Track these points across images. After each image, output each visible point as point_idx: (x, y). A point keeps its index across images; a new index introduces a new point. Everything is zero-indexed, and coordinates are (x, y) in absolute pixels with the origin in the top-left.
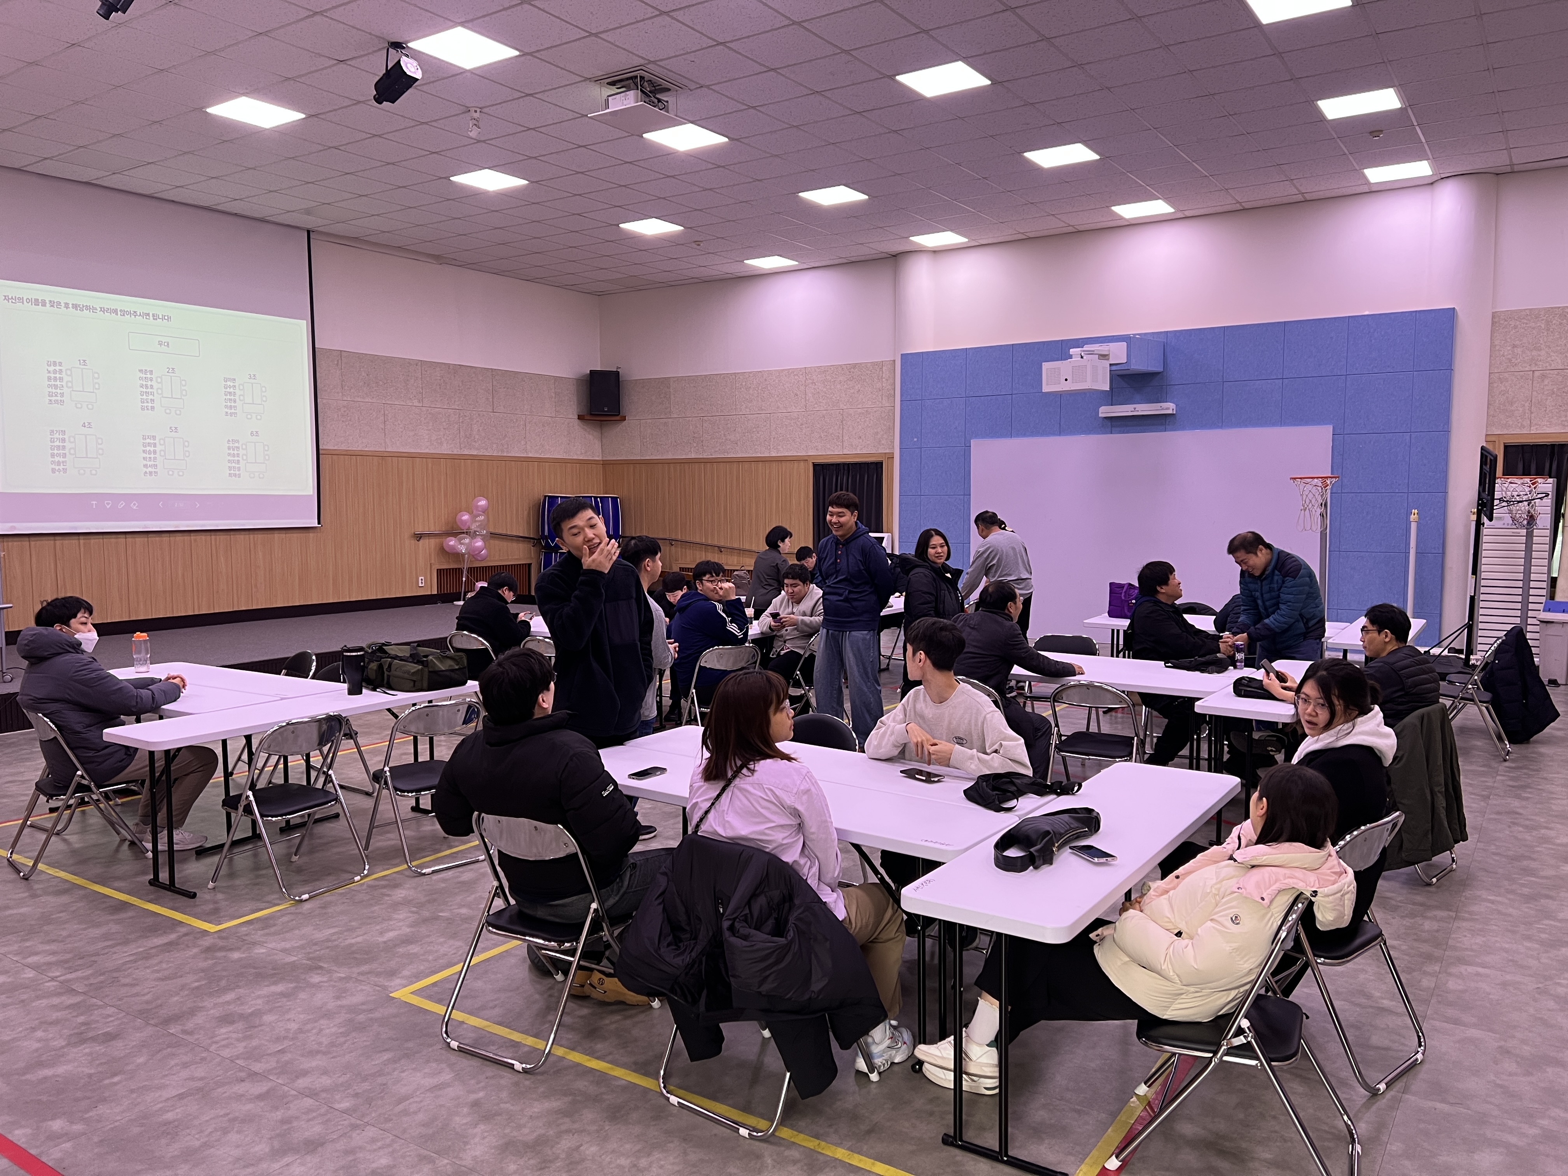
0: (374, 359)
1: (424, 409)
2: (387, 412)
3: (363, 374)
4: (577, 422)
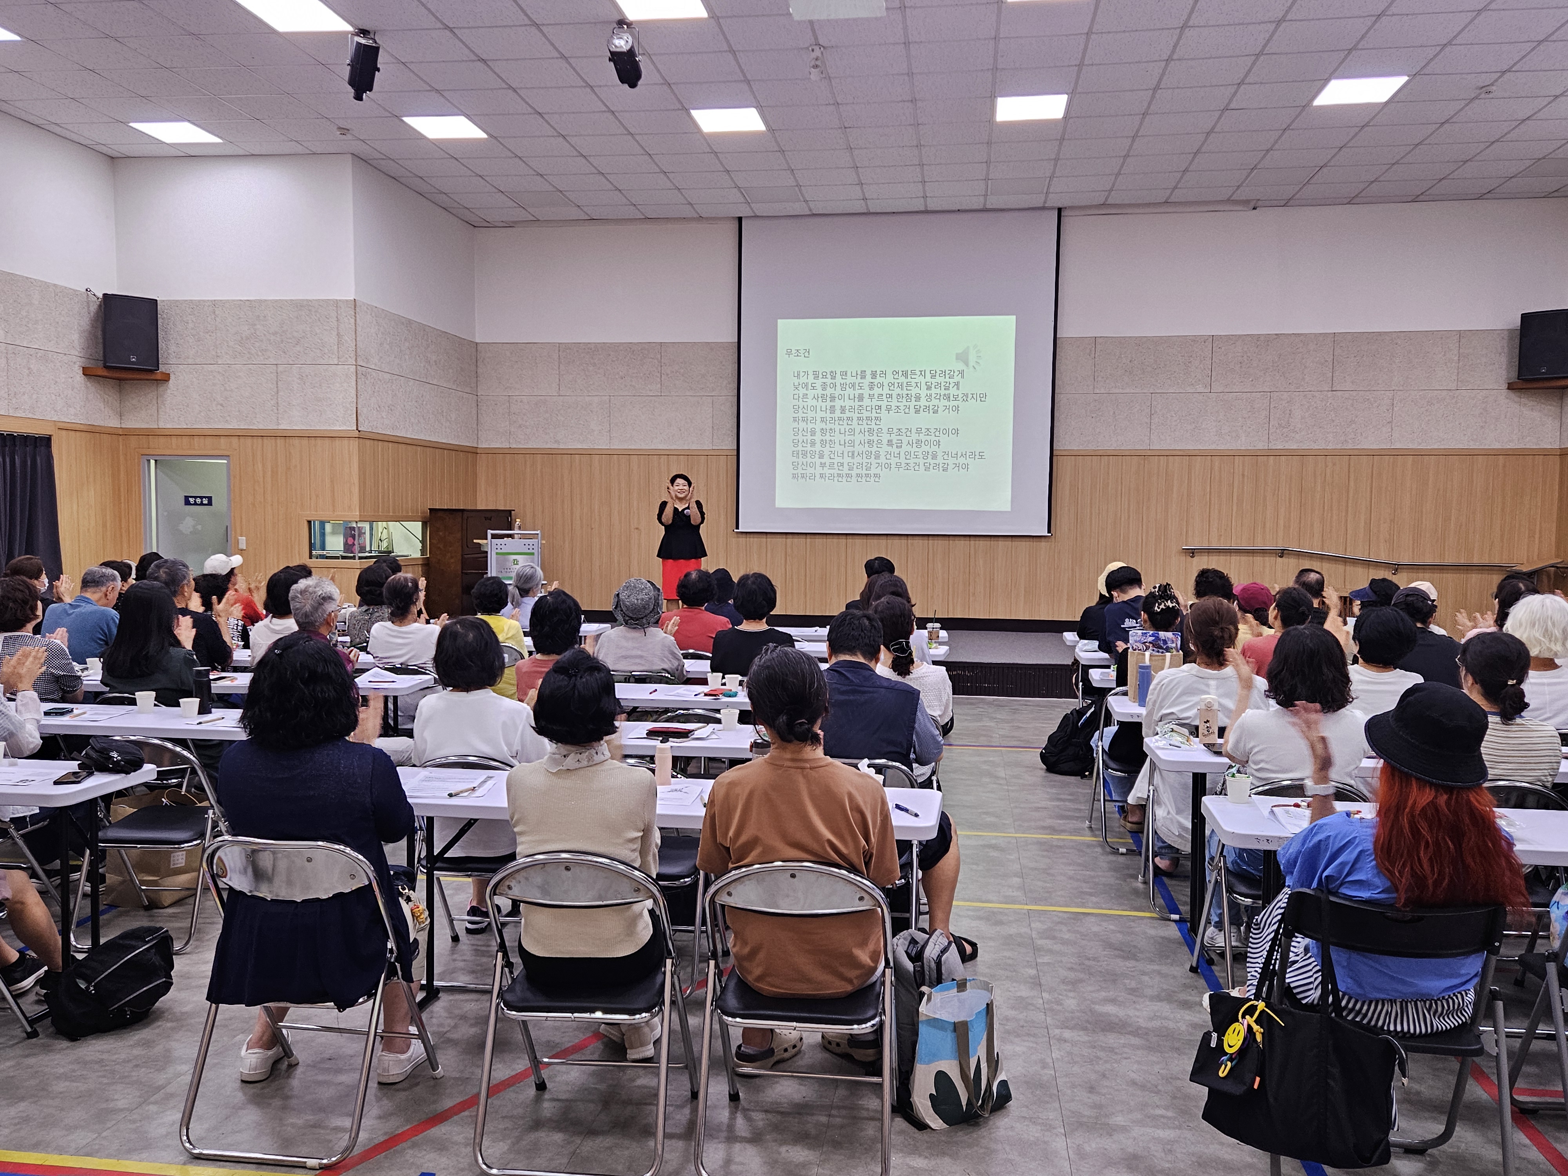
0: (1140, 342)
1: (1212, 395)
2: (1154, 403)
3: (1124, 361)
4: (1505, 392)
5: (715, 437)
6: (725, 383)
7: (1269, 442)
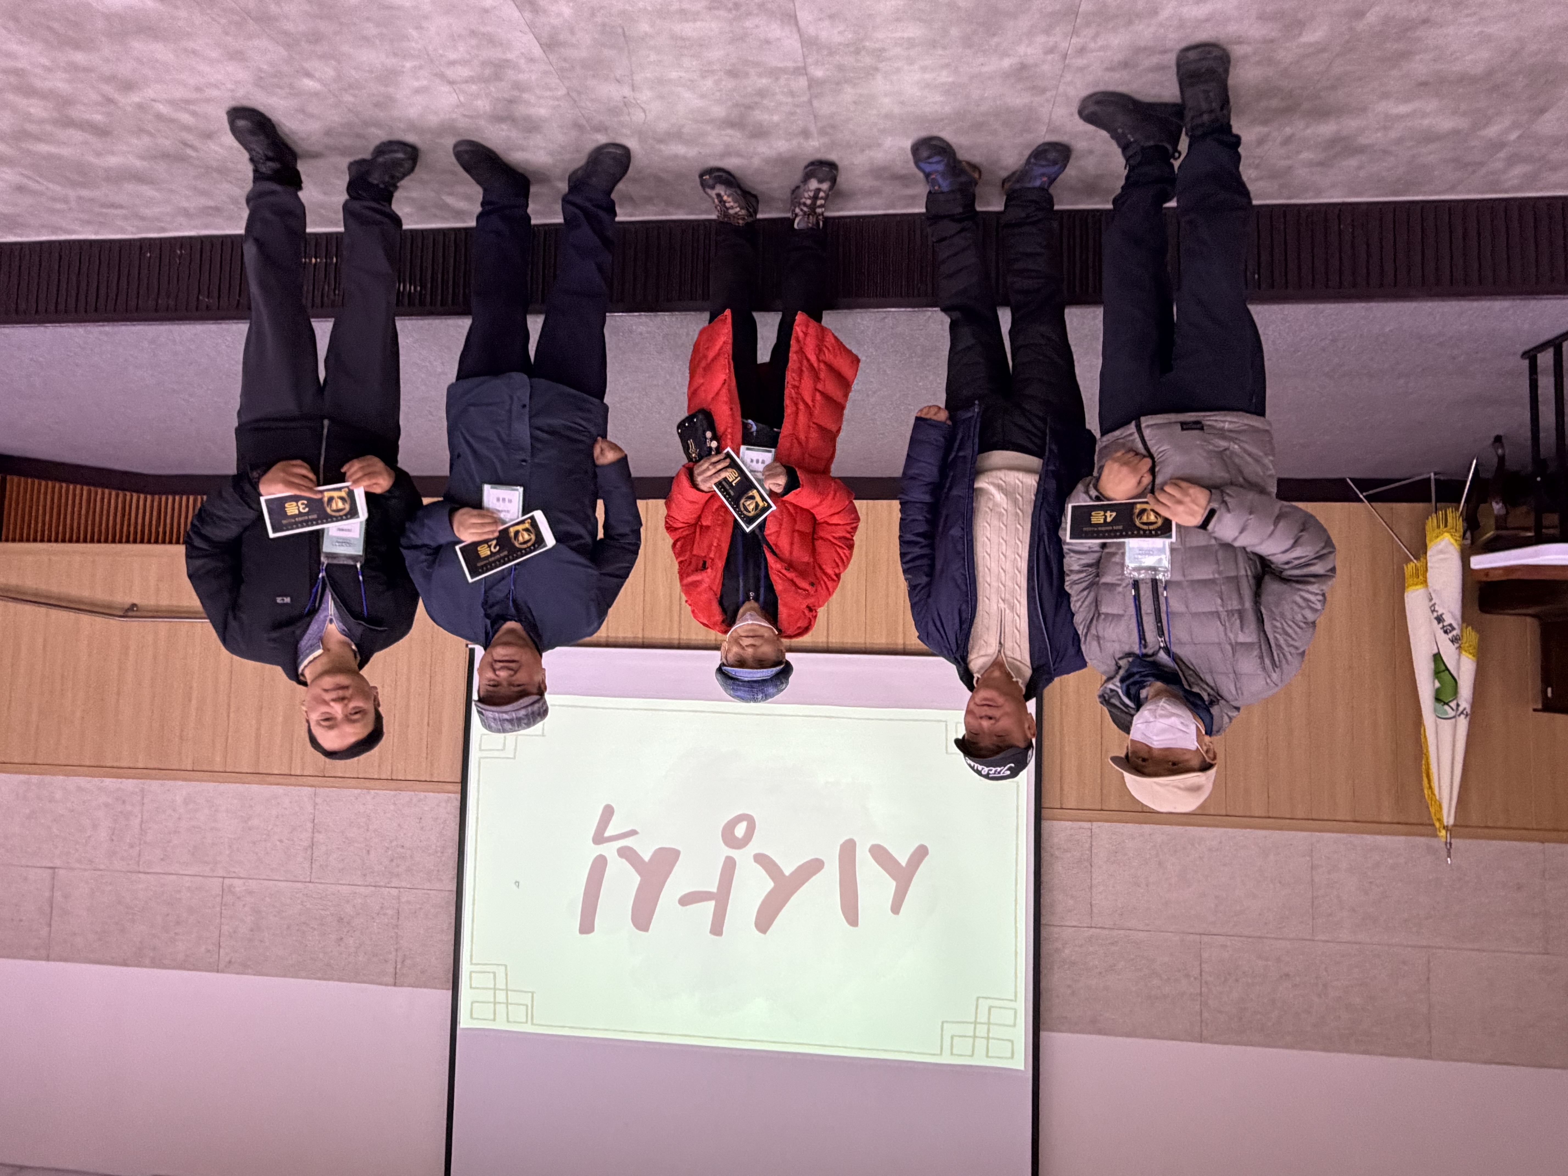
0: (326, 973)
1: (221, 873)
2: (307, 865)
3: (351, 941)
5: (1087, 845)
6: (1067, 951)
7: (142, 790)
